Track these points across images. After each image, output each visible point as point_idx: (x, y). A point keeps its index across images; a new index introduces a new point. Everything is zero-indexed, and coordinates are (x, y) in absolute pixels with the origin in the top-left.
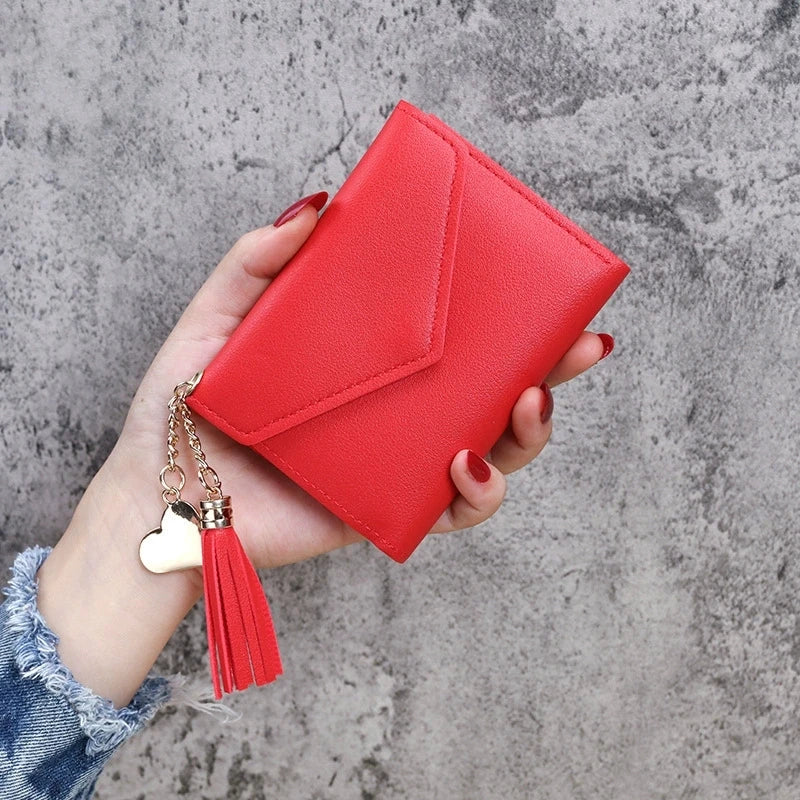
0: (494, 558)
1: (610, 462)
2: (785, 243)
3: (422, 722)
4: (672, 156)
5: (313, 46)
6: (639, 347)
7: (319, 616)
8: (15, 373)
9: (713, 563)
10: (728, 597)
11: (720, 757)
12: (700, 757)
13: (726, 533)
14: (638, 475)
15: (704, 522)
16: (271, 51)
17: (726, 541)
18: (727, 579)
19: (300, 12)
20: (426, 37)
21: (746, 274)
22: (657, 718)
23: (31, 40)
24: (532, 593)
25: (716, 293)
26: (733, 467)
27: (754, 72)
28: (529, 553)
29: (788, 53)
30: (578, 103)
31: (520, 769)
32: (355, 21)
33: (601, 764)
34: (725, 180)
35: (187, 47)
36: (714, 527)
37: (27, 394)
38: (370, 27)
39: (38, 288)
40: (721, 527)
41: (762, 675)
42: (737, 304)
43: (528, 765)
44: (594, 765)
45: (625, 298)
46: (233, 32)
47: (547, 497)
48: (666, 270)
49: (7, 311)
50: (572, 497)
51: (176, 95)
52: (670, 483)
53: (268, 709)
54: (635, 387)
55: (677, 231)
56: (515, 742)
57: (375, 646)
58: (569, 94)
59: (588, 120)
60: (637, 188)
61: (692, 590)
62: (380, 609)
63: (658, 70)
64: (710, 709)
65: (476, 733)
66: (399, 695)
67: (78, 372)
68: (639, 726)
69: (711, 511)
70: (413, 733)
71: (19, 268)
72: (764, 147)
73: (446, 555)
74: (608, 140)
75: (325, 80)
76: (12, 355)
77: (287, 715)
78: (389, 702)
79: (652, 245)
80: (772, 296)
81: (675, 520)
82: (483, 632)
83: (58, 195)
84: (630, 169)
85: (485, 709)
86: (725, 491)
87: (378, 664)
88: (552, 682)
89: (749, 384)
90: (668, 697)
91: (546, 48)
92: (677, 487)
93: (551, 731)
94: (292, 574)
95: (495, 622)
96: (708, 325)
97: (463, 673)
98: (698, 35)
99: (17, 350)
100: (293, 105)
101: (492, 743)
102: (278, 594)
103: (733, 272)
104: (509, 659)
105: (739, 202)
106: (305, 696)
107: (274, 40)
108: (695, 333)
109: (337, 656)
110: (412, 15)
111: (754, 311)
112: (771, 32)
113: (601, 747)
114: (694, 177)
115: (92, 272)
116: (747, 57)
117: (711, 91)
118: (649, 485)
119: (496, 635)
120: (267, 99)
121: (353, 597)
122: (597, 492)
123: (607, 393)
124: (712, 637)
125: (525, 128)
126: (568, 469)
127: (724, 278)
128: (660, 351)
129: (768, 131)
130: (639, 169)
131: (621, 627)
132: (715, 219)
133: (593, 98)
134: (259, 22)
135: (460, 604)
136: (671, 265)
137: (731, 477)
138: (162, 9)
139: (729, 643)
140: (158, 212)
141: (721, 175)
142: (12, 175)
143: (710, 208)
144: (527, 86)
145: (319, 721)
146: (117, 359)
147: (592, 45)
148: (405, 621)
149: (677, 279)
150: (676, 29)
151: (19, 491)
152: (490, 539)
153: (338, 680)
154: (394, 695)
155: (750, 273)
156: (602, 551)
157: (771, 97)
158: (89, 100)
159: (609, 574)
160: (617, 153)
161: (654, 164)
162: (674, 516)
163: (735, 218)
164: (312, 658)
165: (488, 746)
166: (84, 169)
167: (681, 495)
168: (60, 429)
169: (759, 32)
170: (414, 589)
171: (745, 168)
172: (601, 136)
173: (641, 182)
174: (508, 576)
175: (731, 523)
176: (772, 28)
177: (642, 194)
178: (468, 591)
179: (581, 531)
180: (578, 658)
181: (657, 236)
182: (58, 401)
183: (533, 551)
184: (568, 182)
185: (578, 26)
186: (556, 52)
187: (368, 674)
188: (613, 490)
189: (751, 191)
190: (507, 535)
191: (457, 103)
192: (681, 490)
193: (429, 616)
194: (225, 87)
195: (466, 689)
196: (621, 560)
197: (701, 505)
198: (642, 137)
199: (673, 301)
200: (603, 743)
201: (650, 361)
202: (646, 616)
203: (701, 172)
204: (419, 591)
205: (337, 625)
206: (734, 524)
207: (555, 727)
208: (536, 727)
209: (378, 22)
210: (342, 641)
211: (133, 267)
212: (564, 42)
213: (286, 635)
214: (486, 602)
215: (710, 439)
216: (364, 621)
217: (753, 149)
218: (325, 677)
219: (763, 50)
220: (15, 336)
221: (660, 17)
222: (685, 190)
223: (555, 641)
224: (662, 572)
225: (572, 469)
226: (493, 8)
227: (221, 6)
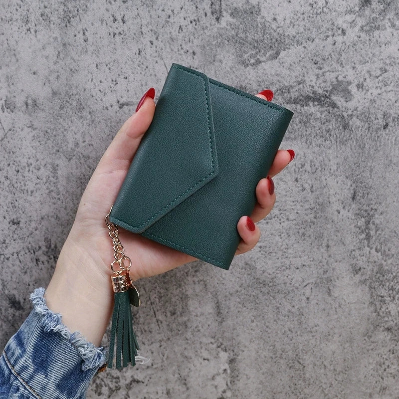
0: (269, 283)
1: (318, 226)
2: (385, 106)
3: (244, 374)
4: (325, 72)
5: (149, 44)
6: (323, 167)
7: (186, 326)
8: (21, 225)
9: (376, 269)
10: (385, 285)
11: (395, 369)
12: (385, 370)
13: (380, 253)
14: (333, 230)
15: (368, 249)
16: (129, 49)
17: (380, 257)
18: (384, 276)
19: (141, 29)
20: (202, 32)
21: (369, 124)
22: (361, 354)
23: (14, 60)
24: (290, 298)
25: (357, 135)
26: (378, 219)
27: (357, 29)
28: (285, 277)
29: (373, 16)
30: (278, 53)
31: (297, 391)
32: (168, 29)
33: (337, 382)
34: (352, 80)
35: (89, 53)
36: (373, 251)
37: (28, 234)
38: (175, 31)
39: (29, 180)
40: (377, 251)
42: (367, 139)
43: (300, 388)
44: (333, 383)
45: (314, 144)
46: (110, 42)
47: (290, 248)
48: (331, 127)
49: (14, 194)
50: (302, 246)
51: (86, 76)
52: (349, 232)
53: (167, 380)
54: (325, 187)
55: (333, 108)
56: (293, 377)
57: (216, 337)
58: (273, 50)
59: (283, 60)
60: (311, 90)
61: (368, 285)
62: (216, 318)
63: (313, 33)
64: (386, 344)
65: (272, 375)
66: (232, 361)
67: (53, 220)
68: (352, 359)
69: (371, 243)
70: (241, 380)
71: (18, 171)
72: (368, 62)
73: (245, 285)
74: (294, 69)
75: (157, 59)
76: (19, 216)
77: (176, 381)
78: (227, 366)
79: (323, 116)
80: (383, 133)
81: (354, 250)
82: (269, 322)
83: (34, 132)
84: (307, 82)
85: (275, 362)
86: (376, 232)
87: (219, 347)
88: (306, 343)
89: (379, 177)
90: (364, 341)
91: (259, 29)
92: (352, 233)
93: (309, 368)
94: (170, 306)
95: (274, 316)
96: (355, 151)
97: (262, 345)
98: (329, 14)
99: (21, 213)
100: (143, 73)
101: (281, 380)
102: (165, 318)
103: (363, 124)
104: (284, 334)
105: (361, 90)
106: (184, 369)
107: (130, 43)
108: (349, 156)
109: (198, 346)
110: (194, 23)
111: (376, 141)
112: (363, 8)
113: (335, 373)
114: (338, 81)
115: (55, 168)
116: (354, 21)
117: (339, 39)
118: (339, 235)
119: (275, 323)
120: (130, 72)
122: (314, 242)
123: (312, 192)
124: (381, 307)
125: (254, 69)
126: (298, 232)
127: (359, 127)
128: (334, 167)
129: (368, 54)
130: (311, 81)
131: (336, 309)
132: (350, 100)
133: (285, 50)
134: (122, 36)
135: (255, 309)
136: (332, 125)
137: (377, 224)
138: (75, 36)
139: (390, 308)
140: (83, 134)
141: (349, 78)
142: (11, 126)
143: (347, 95)
144: (253, 49)
145: (193, 381)
146: (71, 210)
147: (281, 25)
148: (229, 322)
149: (337, 131)
150: (319, 12)
151: (29, 285)
152: (266, 274)
153: (200, 359)
154: (228, 362)
155: (371, 123)
156: (321, 271)
157: (367, 38)
158: (45, 84)
159: (326, 282)
160: (300, 75)
161: (318, 77)
162: (353, 248)
163: (359, 97)
164: (185, 349)
165: (279, 381)
166: (46, 118)
167: (355, 237)
168: (47, 250)
169: (357, 9)
170: (232, 305)
171: (361, 73)
172: (291, 67)
173: (313, 87)
174: (277, 291)
175: (381, 248)
176: (363, 6)
177: (314, 93)
178: (258, 302)
179: (309, 263)
180: (318, 328)
181: (324, 112)
182: (44, 236)
183: (287, 277)
184: (279, 92)
185: (273, 17)
186: (264, 31)
187: (215, 353)
188: (322, 239)
189: (365, 84)
190: (274, 271)
191: (221, 61)
192: (354, 234)
193: (241, 318)
194: (110, 69)
195: (264, 353)
196: (331, 275)
197: (365, 241)
198: (310, 65)
199: (337, 142)
200: (336, 371)
201: (330, 173)
202: (348, 301)
203: (340, 78)
204: (234, 306)
205: (196, 330)
206: (383, 248)
207: (311, 366)
208: (301, 367)
209: (179, 28)
210: (200, 338)
211: (74, 163)
212: (267, 26)
213: (171, 339)
214: (268, 306)
215: (365, 207)
216: (209, 325)
217: (363, 64)
218: (193, 358)
219: (360, 16)
220: (20, 206)
221: (310, 8)
222: (334, 88)
223: (305, 321)
224: (352, 277)
225: (300, 232)
226: (232, 14)
227: (103, 31)
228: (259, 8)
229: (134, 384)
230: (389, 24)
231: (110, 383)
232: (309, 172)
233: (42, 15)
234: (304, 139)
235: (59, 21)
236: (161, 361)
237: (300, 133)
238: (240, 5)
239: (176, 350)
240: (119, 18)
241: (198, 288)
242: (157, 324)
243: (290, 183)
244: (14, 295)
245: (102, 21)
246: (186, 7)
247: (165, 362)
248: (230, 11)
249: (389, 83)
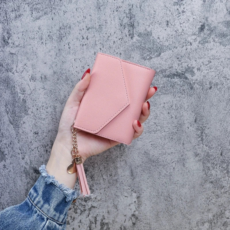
0: (156, 161)
1: (179, 134)
2: (210, 79)
3: (144, 203)
4: (182, 63)
5: (99, 49)
6: (181, 107)
7: (117, 181)
8: (39, 134)
9: (206, 154)
10: (210, 162)
11: (214, 200)
12: (210, 201)
13: (208, 147)
14: (186, 136)
15: (202, 145)
16: (90, 52)
17: (208, 149)
18: (209, 158)
19: (96, 42)
20: (124, 44)
22: (198, 193)
23: (35, 57)
24: (165, 168)
25: (197, 92)
26: (207, 131)
27: (197, 42)
28: (163, 158)
29: (205, 36)
30: (160, 54)
32: (108, 43)
33: (187, 207)
34: (195, 67)
35: (71, 53)
36: (204, 146)
37: (42, 139)
38: (112, 43)
39: (43, 113)
40: (206, 146)
41: (221, 179)
42: (202, 94)
43: (170, 210)
44: (186, 207)
45: (177, 96)
46: (81, 49)
47: (166, 145)
48: (185, 88)
49: (36, 120)
50: (171, 144)
51: (70, 65)
52: (193, 137)
53: (108, 206)
54: (182, 116)
55: (186, 79)
56: (167, 204)
57: (131, 186)
58: (158, 52)
59: (163, 57)
61: (202, 162)
62: (131, 177)
63: (177, 44)
64: (210, 189)
65: (157, 204)
66: (138, 197)
67: (54, 132)
68: (195, 196)
69: (203, 142)
70: (142, 206)
71: (38, 109)
72: (202, 58)
73: (144, 162)
74: (168, 61)
76: (38, 130)
77: (112, 207)
78: (136, 200)
79: (181, 83)
80: (209, 91)
81: (195, 146)
82: (155, 179)
83: (45, 91)
84: (173, 67)
85: (159, 198)
86: (206, 137)
87: (132, 191)
88: (173, 189)
89: (207, 112)
90: (200, 188)
91: (151, 43)
93: (175, 200)
95: (158, 176)
96: (196, 100)
97: (152, 190)
98: (184, 35)
99: (39, 129)
102: (107, 177)
103: (200, 87)
104: (162, 185)
105: (199, 71)
106: (116, 201)
107: (90, 49)
108: (193, 102)
109: (122, 190)
110: (121, 40)
111: (206, 95)
112: (200, 33)
114: (188, 67)
115: (55, 108)
116: (196, 39)
117: (189, 47)
118: (188, 138)
119: (158, 179)
120: (90, 63)
121: (124, 176)
122: (177, 142)
123: (176, 118)
124: (208, 172)
125: (149, 61)
126: (169, 137)
127: (198, 88)
128: (186, 107)
129: (203, 54)
130: (176, 67)
131: (187, 173)
132: (194, 75)
133: (163, 52)
134: (87, 46)
135: (149, 173)
137: (207, 134)
139: (212, 173)
141: (193, 66)
142: (34, 88)
144: (148, 52)
145: (120, 207)
147: (161, 41)
148: (137, 179)
149: (188, 90)
150: (179, 35)
151: (43, 162)
152: (154, 157)
153: (123, 196)
155: (204, 87)
156: (180, 155)
157: (202, 47)
158: (50, 68)
159: (182, 161)
160: (170, 64)
161: (179, 65)
162: (195, 145)
163: (198, 75)
164: (116, 192)
165: (160, 207)
166: (50, 84)
168: (51, 146)
169: (197, 33)
170: (138, 171)
171: (199, 63)
172: (166, 60)
173: (176, 70)
174: (159, 165)
175: (208, 144)
176: (200, 32)
177: (177, 72)
178: (151, 170)
179: (175, 152)
180: (178, 182)
181: (182, 81)
182: (50, 139)
184: (160, 72)
185: (158, 37)
186: (154, 43)
187: (130, 194)
188: (180, 141)
189: (201, 68)
190: (158, 155)
191: (133, 58)
192: (196, 138)
193: (143, 177)
194: (81, 61)
195: (153, 194)
196: (185, 157)
197: (201, 141)
198: (175, 59)
199: (188, 95)
200: (187, 201)
201: (184, 109)
202: (192, 169)
203: (189, 65)
205: (121, 183)
208: (171, 200)
210: (123, 187)
212: (155, 41)
213: (110, 187)
214: (155, 172)
215: (201, 126)
216: (127, 181)
217: (200, 59)
218: (120, 196)
219: (199, 37)
220: (38, 125)
221: (175, 32)
222: (186, 70)
223: (172, 179)
224: (194, 158)
225: (170, 137)
226: (138, 36)
227: (78, 43)
228: (151, 33)
229: (92, 208)
230: (212, 40)
231: (81, 208)
232: (174, 109)
233: (49, 36)
234: (172, 94)
235: (57, 39)
236: (105, 197)
237: (170, 91)
238: (142, 31)
239: (112, 192)
240: (85, 37)
241: (123, 163)
242: (103, 180)
243: (166, 114)
244: (36, 167)
245: (77, 39)
246: (117, 32)
247: (107, 198)
248: (137, 34)
249: (212, 67)
